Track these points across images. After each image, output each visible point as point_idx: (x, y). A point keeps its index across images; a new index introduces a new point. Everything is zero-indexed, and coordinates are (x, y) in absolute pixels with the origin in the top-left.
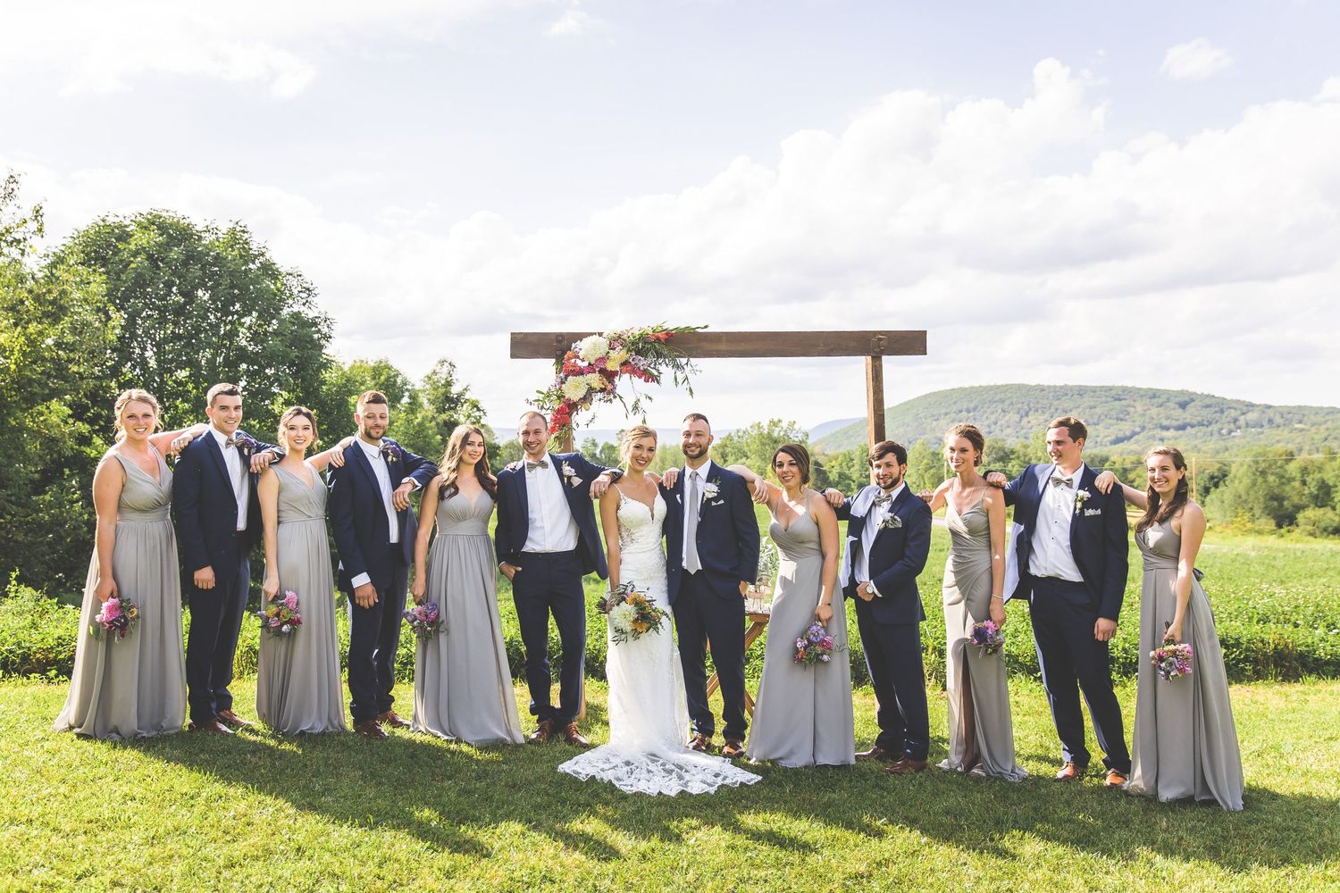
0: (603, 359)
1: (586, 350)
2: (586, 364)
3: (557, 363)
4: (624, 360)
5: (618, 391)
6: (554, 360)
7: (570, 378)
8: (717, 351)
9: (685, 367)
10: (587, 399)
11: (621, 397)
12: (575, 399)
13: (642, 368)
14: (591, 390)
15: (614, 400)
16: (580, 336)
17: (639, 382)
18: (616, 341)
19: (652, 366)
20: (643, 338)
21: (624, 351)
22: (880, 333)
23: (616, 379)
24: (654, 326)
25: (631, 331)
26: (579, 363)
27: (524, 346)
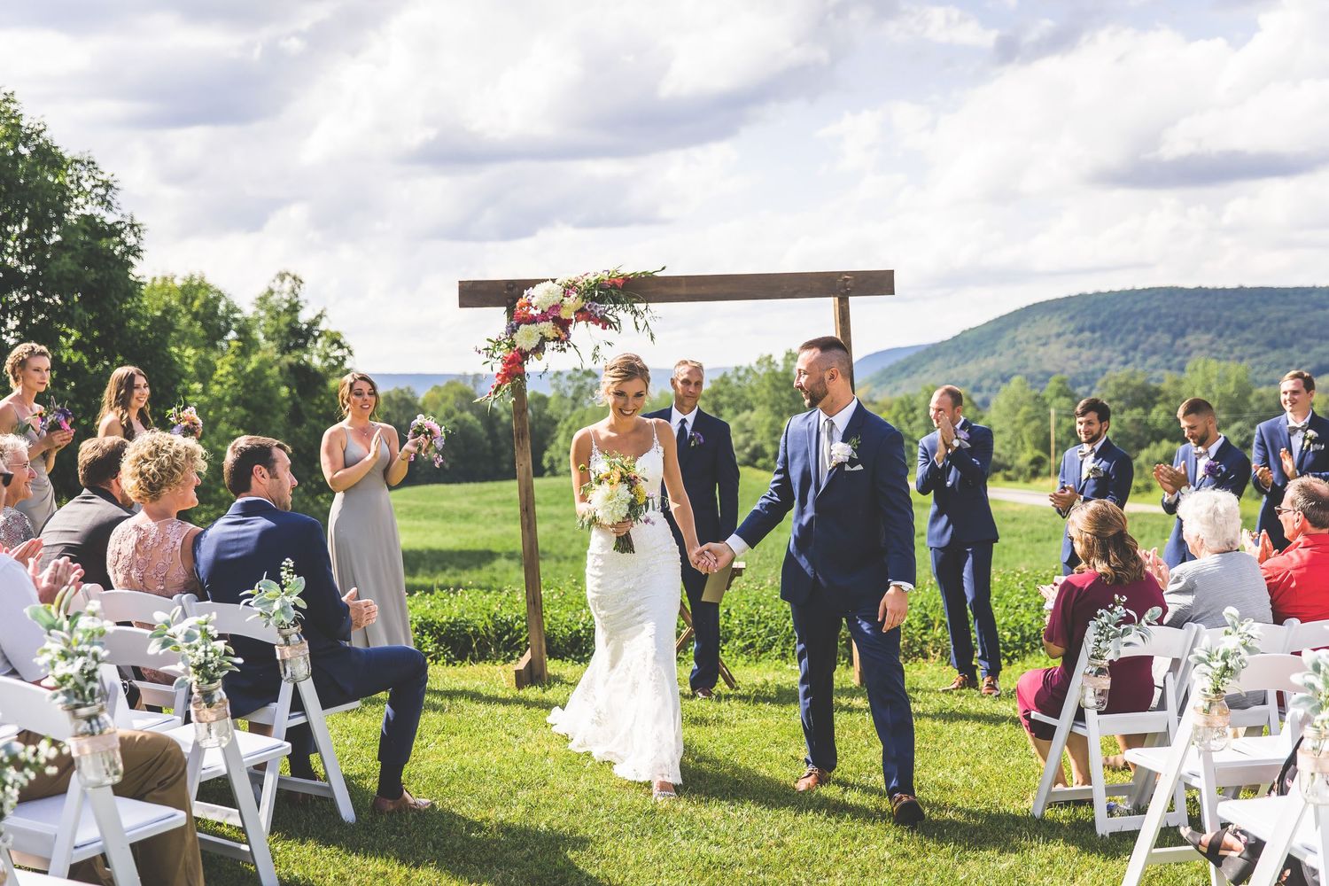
0: (556, 307)
1: (538, 297)
2: (539, 312)
3: (508, 311)
4: (579, 308)
5: (572, 340)
6: (505, 308)
7: (522, 327)
8: (677, 295)
9: (645, 312)
10: (539, 349)
11: (575, 347)
12: (528, 349)
13: (599, 315)
14: (544, 339)
15: (568, 349)
16: (532, 283)
17: (596, 329)
18: (569, 288)
19: (610, 312)
20: (599, 285)
21: (579, 299)
22: (846, 273)
23: (571, 328)
24: (611, 269)
25: (586, 278)
26: (533, 312)
27: (475, 294)
